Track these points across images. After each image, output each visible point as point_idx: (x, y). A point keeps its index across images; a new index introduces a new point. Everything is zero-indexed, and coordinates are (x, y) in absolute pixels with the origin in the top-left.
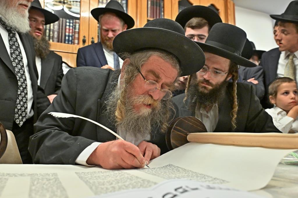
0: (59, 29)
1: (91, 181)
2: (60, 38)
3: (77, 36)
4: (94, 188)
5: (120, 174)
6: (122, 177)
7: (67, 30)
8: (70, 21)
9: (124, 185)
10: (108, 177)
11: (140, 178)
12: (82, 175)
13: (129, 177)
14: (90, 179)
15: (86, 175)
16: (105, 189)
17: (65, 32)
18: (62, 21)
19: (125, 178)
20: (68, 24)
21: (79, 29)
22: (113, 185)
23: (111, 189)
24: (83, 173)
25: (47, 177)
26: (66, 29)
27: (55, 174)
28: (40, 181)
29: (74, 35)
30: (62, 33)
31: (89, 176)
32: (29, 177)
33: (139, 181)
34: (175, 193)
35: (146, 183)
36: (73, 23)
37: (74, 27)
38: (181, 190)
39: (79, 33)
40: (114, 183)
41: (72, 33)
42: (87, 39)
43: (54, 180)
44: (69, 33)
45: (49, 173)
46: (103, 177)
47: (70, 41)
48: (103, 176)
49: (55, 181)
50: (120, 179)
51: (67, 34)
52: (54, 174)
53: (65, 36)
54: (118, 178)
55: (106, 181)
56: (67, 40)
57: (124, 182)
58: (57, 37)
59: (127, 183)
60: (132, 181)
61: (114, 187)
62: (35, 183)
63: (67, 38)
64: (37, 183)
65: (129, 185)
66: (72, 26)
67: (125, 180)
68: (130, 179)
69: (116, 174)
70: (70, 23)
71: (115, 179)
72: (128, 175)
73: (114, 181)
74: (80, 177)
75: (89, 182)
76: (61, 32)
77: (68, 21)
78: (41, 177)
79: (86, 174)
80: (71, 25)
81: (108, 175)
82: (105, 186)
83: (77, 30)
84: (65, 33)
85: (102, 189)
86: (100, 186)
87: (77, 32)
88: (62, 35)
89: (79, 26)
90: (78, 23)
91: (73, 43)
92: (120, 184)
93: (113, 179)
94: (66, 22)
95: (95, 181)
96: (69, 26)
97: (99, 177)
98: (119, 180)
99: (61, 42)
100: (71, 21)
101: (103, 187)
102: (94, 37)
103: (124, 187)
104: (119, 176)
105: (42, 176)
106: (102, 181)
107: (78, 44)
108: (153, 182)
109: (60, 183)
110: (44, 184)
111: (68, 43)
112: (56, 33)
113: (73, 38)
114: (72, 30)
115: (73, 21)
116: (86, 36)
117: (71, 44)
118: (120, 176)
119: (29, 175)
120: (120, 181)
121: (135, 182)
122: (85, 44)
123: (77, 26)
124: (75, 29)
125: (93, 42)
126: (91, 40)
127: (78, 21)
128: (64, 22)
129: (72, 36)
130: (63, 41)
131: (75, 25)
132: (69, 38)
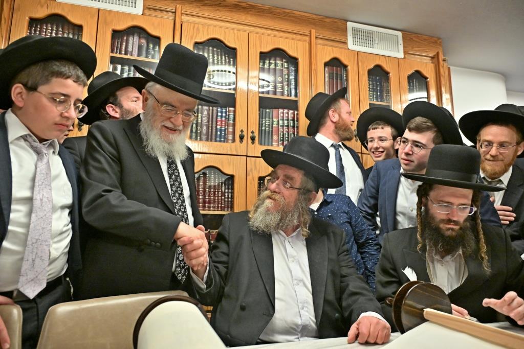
0: (208, 122)
2: (210, 134)
3: (231, 129)
7: (219, 123)
8: (222, 109)
17: (217, 125)
18: (213, 110)
20: (219, 114)
21: (234, 120)
26: (217, 121)
29: (227, 129)
30: (212, 127)
36: (226, 113)
37: (227, 117)
39: (234, 125)
41: (225, 126)
42: (245, 133)
44: (222, 125)
47: (223, 137)
51: (219, 127)
53: (216, 129)
56: (218, 136)
58: (206, 133)
63: (219, 133)
66: (225, 117)
70: (222, 112)
76: (210, 126)
77: (219, 110)
80: (224, 115)
83: (231, 122)
84: (216, 127)
87: (231, 125)
88: (212, 129)
89: (234, 115)
90: (232, 112)
91: (226, 140)
94: (217, 112)
96: (222, 116)
99: (211, 141)
100: (224, 110)
102: (254, 132)
107: (234, 141)
111: (220, 141)
112: (205, 128)
113: (226, 133)
114: (225, 122)
115: (226, 110)
116: (243, 130)
117: (224, 142)
122: (242, 141)
123: (231, 116)
124: (228, 121)
125: (253, 139)
126: (251, 135)
127: (232, 109)
128: (215, 111)
129: (225, 130)
130: (214, 137)
131: (229, 115)
132: (221, 133)
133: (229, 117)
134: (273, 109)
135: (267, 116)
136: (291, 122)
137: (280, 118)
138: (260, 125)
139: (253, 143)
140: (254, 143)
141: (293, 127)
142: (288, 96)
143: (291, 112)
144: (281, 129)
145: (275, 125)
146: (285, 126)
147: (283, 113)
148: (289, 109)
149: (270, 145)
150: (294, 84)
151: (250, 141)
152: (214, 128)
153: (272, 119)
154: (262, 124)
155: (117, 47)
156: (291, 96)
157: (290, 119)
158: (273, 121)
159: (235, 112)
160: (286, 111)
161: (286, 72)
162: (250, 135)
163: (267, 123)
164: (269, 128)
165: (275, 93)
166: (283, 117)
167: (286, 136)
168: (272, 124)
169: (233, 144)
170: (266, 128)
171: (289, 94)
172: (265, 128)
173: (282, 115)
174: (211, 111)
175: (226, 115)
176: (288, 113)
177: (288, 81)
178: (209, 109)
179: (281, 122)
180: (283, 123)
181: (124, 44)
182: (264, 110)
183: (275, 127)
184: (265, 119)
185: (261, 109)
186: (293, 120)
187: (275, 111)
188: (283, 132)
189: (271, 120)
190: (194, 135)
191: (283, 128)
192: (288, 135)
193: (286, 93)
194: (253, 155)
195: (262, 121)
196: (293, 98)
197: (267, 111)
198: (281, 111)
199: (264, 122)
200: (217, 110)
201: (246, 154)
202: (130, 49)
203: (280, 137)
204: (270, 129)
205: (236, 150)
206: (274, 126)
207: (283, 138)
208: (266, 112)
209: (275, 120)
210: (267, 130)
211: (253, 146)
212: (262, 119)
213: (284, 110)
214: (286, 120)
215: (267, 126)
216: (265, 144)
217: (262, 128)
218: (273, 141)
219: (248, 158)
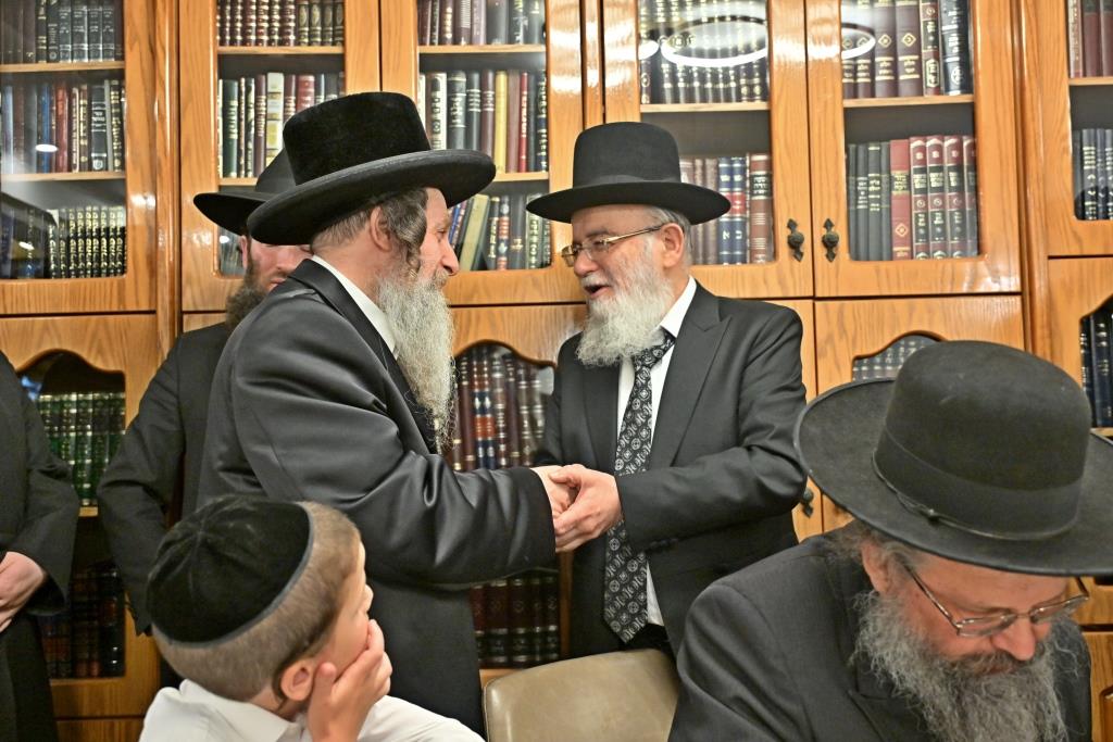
2: (701, 240)
3: (760, 219)
8: (732, 162)
18: (704, 168)
20: (725, 178)
21: (769, 194)
29: (750, 219)
36: (743, 171)
37: (748, 184)
39: (769, 207)
41: (744, 210)
42: (803, 229)
47: (738, 245)
53: (719, 225)
56: (725, 244)
63: (726, 235)
66: (742, 184)
70: (731, 172)
77: (723, 165)
80: (738, 178)
83: (761, 198)
87: (762, 205)
89: (770, 177)
90: (762, 165)
91: (748, 255)
94: (718, 171)
96: (731, 184)
99: (705, 262)
100: (737, 165)
102: (833, 221)
107: (774, 256)
111: (732, 261)
113: (748, 231)
114: (743, 199)
115: (743, 162)
116: (799, 221)
117: (744, 259)
122: (802, 254)
123: (761, 181)
124: (752, 194)
125: (830, 244)
126: (824, 232)
127: (761, 158)
128: (710, 171)
129: (743, 225)
130: (712, 249)
131: (752, 178)
132: (733, 235)
133: (752, 182)
134: (888, 139)
135: (872, 164)
136: (953, 175)
137: (913, 167)
138: (852, 195)
139: (831, 256)
140: (834, 256)
141: (960, 189)
142: (938, 91)
143: (950, 141)
144: (920, 203)
145: (899, 189)
146: (934, 190)
147: (923, 149)
148: (943, 133)
149: (886, 255)
150: (956, 50)
151: (821, 251)
153: (889, 172)
154: (857, 193)
155: (433, 24)
156: (948, 89)
157: (948, 164)
158: (891, 180)
159: (770, 165)
160: (933, 141)
161: (930, 11)
162: (820, 232)
163: (872, 188)
164: (879, 201)
165: (894, 88)
166: (924, 161)
167: (938, 221)
168: (891, 188)
169: (773, 267)
170: (869, 202)
171: (943, 87)
172: (868, 204)
173: (919, 156)
174: (698, 171)
175: (745, 178)
176: (939, 148)
177: (936, 43)
178: (694, 168)
179: (917, 180)
180: (927, 180)
181: (449, 10)
182: (861, 148)
183: (900, 198)
184: (866, 175)
185: (852, 147)
186: (959, 168)
187: (896, 147)
188: (926, 208)
189: (884, 176)
191: (925, 199)
192: (944, 217)
193: (930, 81)
194: (833, 294)
195: (856, 184)
196: (955, 95)
197: (872, 148)
198: (916, 143)
199: (862, 186)
200: (717, 168)
201: (811, 294)
202: (465, 23)
203: (918, 228)
204: (884, 206)
205: (782, 282)
206: (894, 193)
207: (926, 228)
208: (867, 152)
209: (898, 174)
210: (874, 207)
211: (832, 265)
212: (856, 175)
213: (926, 141)
214: (934, 170)
215: (872, 196)
216: (868, 259)
217: (857, 204)
218: (895, 241)
219: (818, 303)
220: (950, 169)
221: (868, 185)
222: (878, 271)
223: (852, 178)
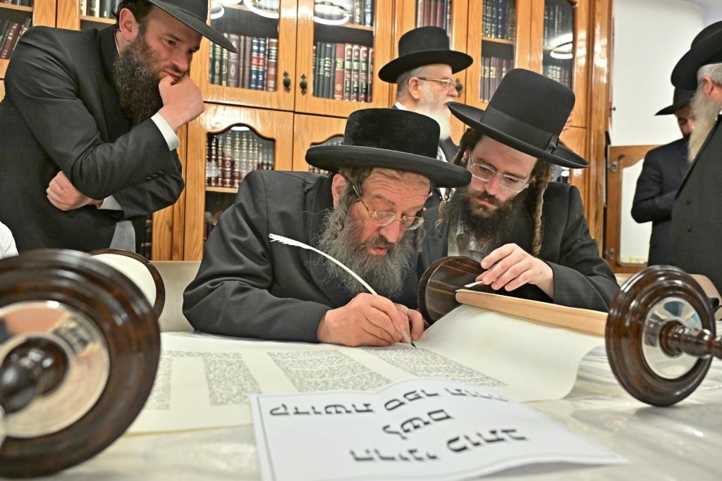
0: (239, 59)
1: (293, 370)
2: (241, 77)
3: (272, 71)
4: (297, 381)
5: (337, 358)
6: (341, 364)
7: (255, 61)
8: (259, 40)
9: (342, 380)
10: (319, 363)
11: (368, 370)
12: (278, 358)
13: (352, 366)
14: (291, 365)
15: (284, 358)
16: (313, 384)
17: (251, 64)
18: (245, 41)
19: (344, 367)
20: (255, 48)
21: (277, 59)
22: (324, 379)
23: (322, 385)
24: (279, 353)
25: (226, 359)
26: (251, 58)
27: (237, 355)
28: (218, 365)
29: (267, 71)
30: (244, 67)
31: (290, 359)
32: (200, 359)
33: (365, 376)
34: (402, 399)
35: (375, 380)
36: (265, 46)
37: (267, 53)
38: (411, 396)
39: (276, 65)
40: (327, 375)
41: (264, 66)
42: (291, 77)
43: (238, 365)
44: (258, 65)
45: (228, 353)
46: (311, 363)
47: (260, 83)
48: (311, 361)
49: (240, 367)
50: (336, 368)
51: (254, 68)
52: (235, 354)
53: (251, 71)
54: (334, 366)
55: (315, 370)
56: (253, 82)
57: (342, 376)
58: (235, 75)
59: (347, 377)
60: (355, 373)
61: (326, 382)
62: (212, 369)
63: (254, 77)
64: (215, 370)
65: (348, 380)
66: (264, 52)
67: (345, 371)
68: (352, 369)
69: (332, 358)
70: (259, 45)
71: (329, 368)
72: (352, 362)
73: (327, 372)
74: (275, 361)
75: (290, 371)
76: (241, 65)
77: (255, 41)
78: (217, 359)
79: (284, 356)
80: (262, 49)
81: (319, 361)
82: (314, 379)
83: (273, 60)
84: (250, 67)
85: (309, 383)
86: (306, 379)
87: (273, 65)
88: (244, 71)
89: (277, 50)
90: (274, 44)
91: (265, 87)
92: (336, 378)
93: (327, 368)
94: (252, 44)
95: (299, 369)
96: (258, 51)
97: (304, 362)
98: (335, 370)
99: (243, 87)
100: (262, 42)
101: (310, 380)
102: (306, 75)
103: (341, 383)
104: (335, 363)
105: (220, 357)
106: (308, 370)
107: (276, 88)
108: (384, 379)
109: (247, 370)
110: (224, 371)
111: (256, 89)
112: (233, 68)
113: (265, 77)
114: (264, 60)
115: (265, 41)
116: (290, 73)
117: (262, 89)
118: (338, 363)
119: (200, 354)
120: (337, 372)
121: (358, 376)
122: (289, 90)
123: (273, 52)
124: (269, 58)
125: (304, 86)
126: (301, 80)
127: (274, 41)
128: (248, 43)
129: (263, 73)
130: (247, 83)
131: (269, 50)
132: (258, 77)
133: (269, 52)
134: (335, 43)
135: (328, 53)
136: (364, 65)
137: (346, 58)
138: (317, 67)
139: (304, 92)
140: (305, 93)
141: (366, 72)
142: (360, 23)
143: (364, 49)
144: (348, 75)
145: (339, 68)
146: (355, 70)
147: (351, 50)
148: (361, 44)
149: (331, 97)
150: (369, 6)
151: (299, 90)
152: (247, 69)
153: (335, 58)
154: (320, 66)
156: (365, 24)
157: (362, 59)
158: (336, 63)
159: (277, 45)
160: (356, 47)
162: (299, 80)
163: (327, 65)
164: (330, 72)
166: (351, 56)
167: (355, 85)
168: (335, 66)
169: (275, 94)
170: (325, 71)
171: (363, 22)
172: (324, 73)
173: (349, 53)
174: (242, 42)
175: (266, 50)
176: (359, 51)
177: (361, 1)
178: (240, 40)
179: (347, 65)
180: (352, 65)
182: (323, 45)
183: (339, 72)
184: (324, 58)
185: (319, 43)
186: (367, 62)
187: (339, 46)
188: (350, 79)
189: (333, 60)
190: (217, 78)
191: (351, 74)
192: (358, 84)
193: (357, 19)
194: (303, 111)
195: (320, 62)
196: (367, 27)
197: (328, 46)
198: (348, 46)
199: (322, 63)
200: (252, 42)
201: (292, 109)
203: (346, 87)
204: (332, 75)
205: (278, 102)
206: (337, 69)
207: (350, 88)
208: (326, 47)
209: (339, 61)
210: (327, 74)
211: (304, 97)
212: (320, 57)
213: (353, 46)
214: (355, 61)
215: (326, 69)
216: (323, 97)
217: (319, 72)
218: (336, 92)
219: (296, 115)
220: (363, 62)
221: (325, 63)
222: (325, 103)
223: (318, 59)
